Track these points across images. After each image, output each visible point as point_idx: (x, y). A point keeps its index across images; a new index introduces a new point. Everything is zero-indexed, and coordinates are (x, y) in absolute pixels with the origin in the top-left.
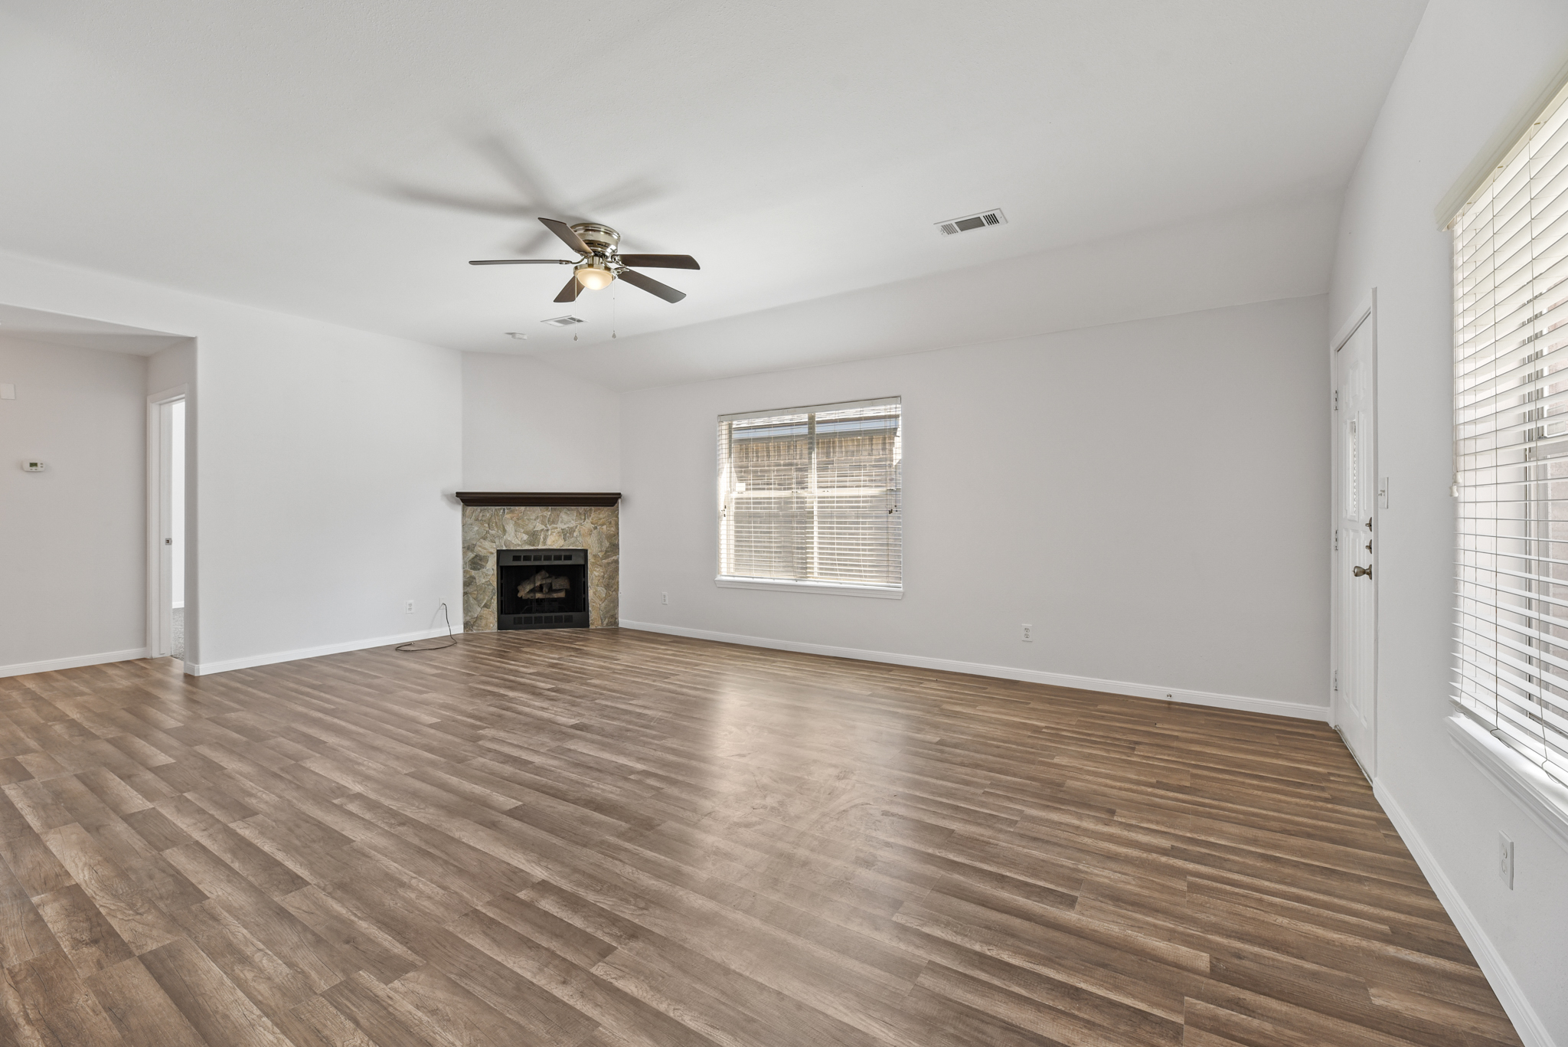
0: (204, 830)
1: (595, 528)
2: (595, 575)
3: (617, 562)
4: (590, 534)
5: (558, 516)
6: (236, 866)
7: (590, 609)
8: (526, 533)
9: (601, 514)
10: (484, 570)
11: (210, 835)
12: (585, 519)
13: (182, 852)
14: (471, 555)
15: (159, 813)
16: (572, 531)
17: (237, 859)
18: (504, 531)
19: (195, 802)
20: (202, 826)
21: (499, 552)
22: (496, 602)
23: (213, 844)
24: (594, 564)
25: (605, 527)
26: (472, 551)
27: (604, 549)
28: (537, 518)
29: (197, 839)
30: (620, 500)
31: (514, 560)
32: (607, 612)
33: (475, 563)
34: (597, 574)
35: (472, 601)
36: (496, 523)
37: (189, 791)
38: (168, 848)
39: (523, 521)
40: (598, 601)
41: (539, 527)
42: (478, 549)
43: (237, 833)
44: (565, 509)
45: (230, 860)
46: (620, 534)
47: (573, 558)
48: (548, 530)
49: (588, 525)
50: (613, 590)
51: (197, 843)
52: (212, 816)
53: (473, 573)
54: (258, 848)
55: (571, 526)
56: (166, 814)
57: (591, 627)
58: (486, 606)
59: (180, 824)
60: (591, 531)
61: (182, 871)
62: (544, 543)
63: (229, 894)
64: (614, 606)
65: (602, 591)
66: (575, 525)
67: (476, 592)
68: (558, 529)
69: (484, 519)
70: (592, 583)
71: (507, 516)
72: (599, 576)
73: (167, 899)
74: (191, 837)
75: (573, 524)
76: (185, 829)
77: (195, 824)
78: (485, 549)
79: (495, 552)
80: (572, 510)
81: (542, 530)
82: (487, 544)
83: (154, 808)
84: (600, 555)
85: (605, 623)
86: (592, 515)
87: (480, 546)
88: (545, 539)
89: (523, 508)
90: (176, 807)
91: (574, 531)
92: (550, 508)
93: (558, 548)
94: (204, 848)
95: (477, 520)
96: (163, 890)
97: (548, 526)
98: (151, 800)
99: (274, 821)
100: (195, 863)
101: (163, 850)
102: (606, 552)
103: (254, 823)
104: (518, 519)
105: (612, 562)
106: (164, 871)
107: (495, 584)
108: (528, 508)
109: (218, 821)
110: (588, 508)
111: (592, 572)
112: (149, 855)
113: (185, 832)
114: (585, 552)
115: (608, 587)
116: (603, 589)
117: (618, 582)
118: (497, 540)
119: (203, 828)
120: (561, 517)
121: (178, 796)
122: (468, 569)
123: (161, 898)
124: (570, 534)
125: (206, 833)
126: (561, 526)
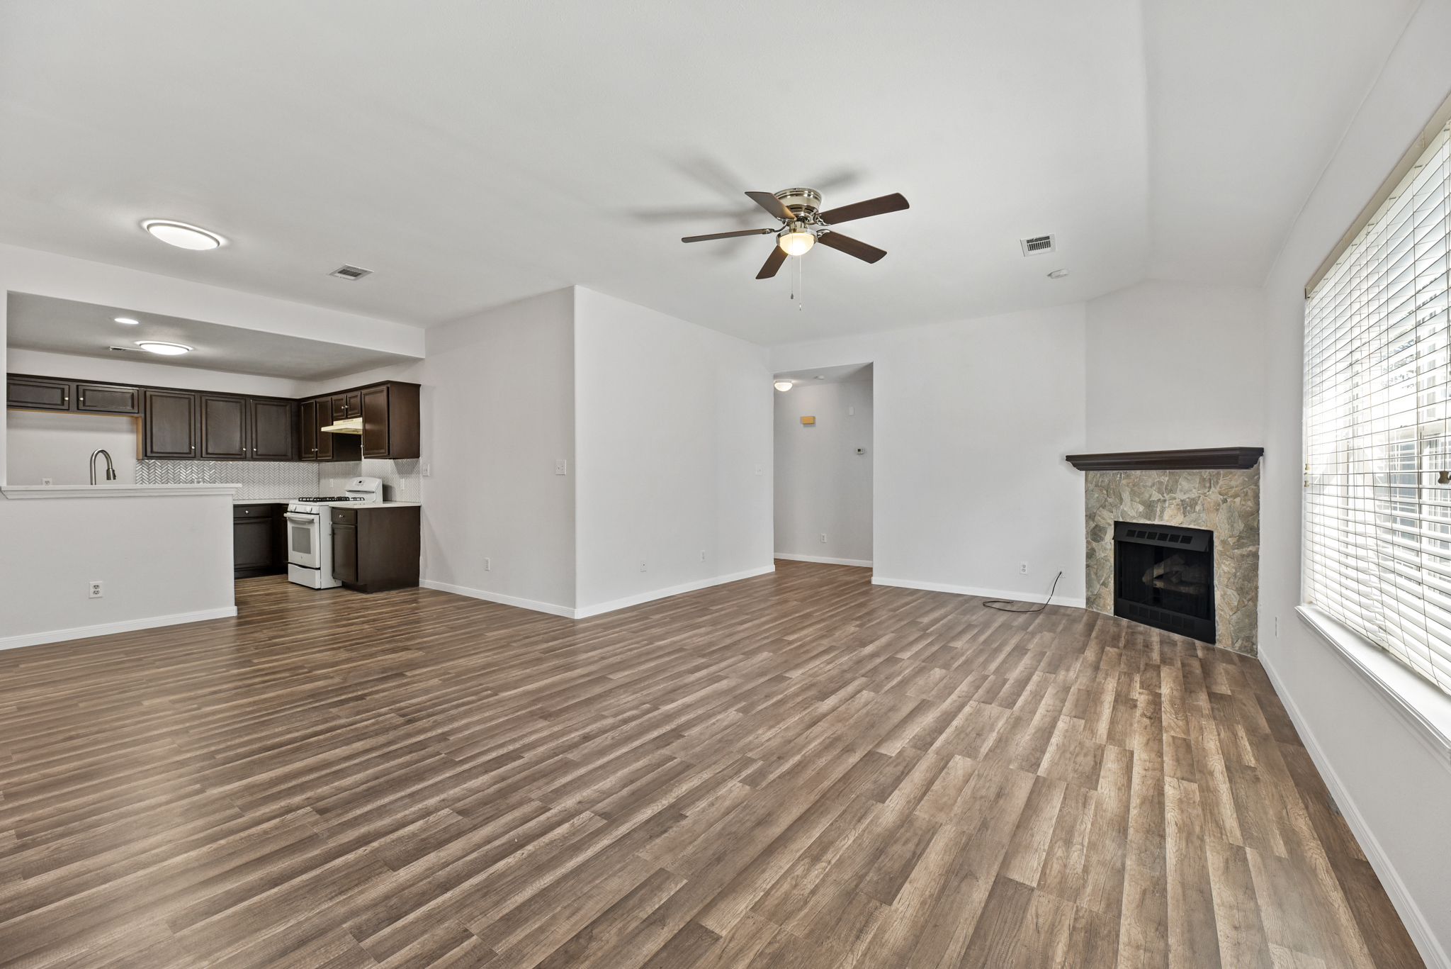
1: (1225, 501)
2: (1223, 569)
3: (1255, 556)
4: (1217, 510)
5: (1177, 482)
7: (1217, 618)
8: (1142, 503)
9: (1235, 478)
10: (1103, 543)
12: (1210, 487)
14: (1092, 525)
16: (1193, 503)
18: (1121, 500)
21: (1117, 524)
22: (1113, 582)
24: (1222, 554)
25: (1238, 500)
26: (1093, 520)
27: (1236, 533)
28: (1153, 485)
30: (1261, 459)
31: (1127, 535)
32: (1240, 630)
33: (1095, 534)
34: (1226, 569)
35: (1093, 576)
36: (1114, 489)
39: (1139, 488)
40: (1227, 609)
41: (1156, 496)
42: (1097, 518)
44: (1185, 473)
46: (1261, 512)
47: (1193, 541)
48: (1165, 501)
49: (1214, 495)
50: (1249, 597)
53: (1094, 544)
55: (1193, 496)
57: (1218, 645)
58: (1104, 584)
60: (1219, 505)
62: (1161, 517)
64: (1251, 624)
65: (1234, 598)
66: (1197, 495)
67: (1096, 567)
68: (1177, 500)
69: (1103, 485)
70: (1219, 581)
71: (1124, 482)
72: (1229, 573)
75: (1194, 494)
78: (1104, 519)
79: (1112, 523)
80: (1194, 474)
81: (1159, 500)
82: (1105, 513)
84: (1231, 541)
85: (1237, 645)
86: (1221, 482)
87: (1100, 516)
88: (1162, 512)
89: (1138, 472)
91: (1196, 504)
92: (1168, 471)
93: (1177, 525)
95: (1097, 486)
97: (1165, 495)
102: (1240, 537)
104: (1134, 486)
105: (1248, 556)
107: (1112, 560)
108: (1144, 472)
110: (1215, 471)
111: (1219, 564)
114: (1210, 534)
115: (1241, 591)
116: (1235, 593)
117: (1257, 588)
118: (1114, 510)
120: (1181, 484)
122: (1089, 539)
124: (1191, 506)
126: (1180, 496)
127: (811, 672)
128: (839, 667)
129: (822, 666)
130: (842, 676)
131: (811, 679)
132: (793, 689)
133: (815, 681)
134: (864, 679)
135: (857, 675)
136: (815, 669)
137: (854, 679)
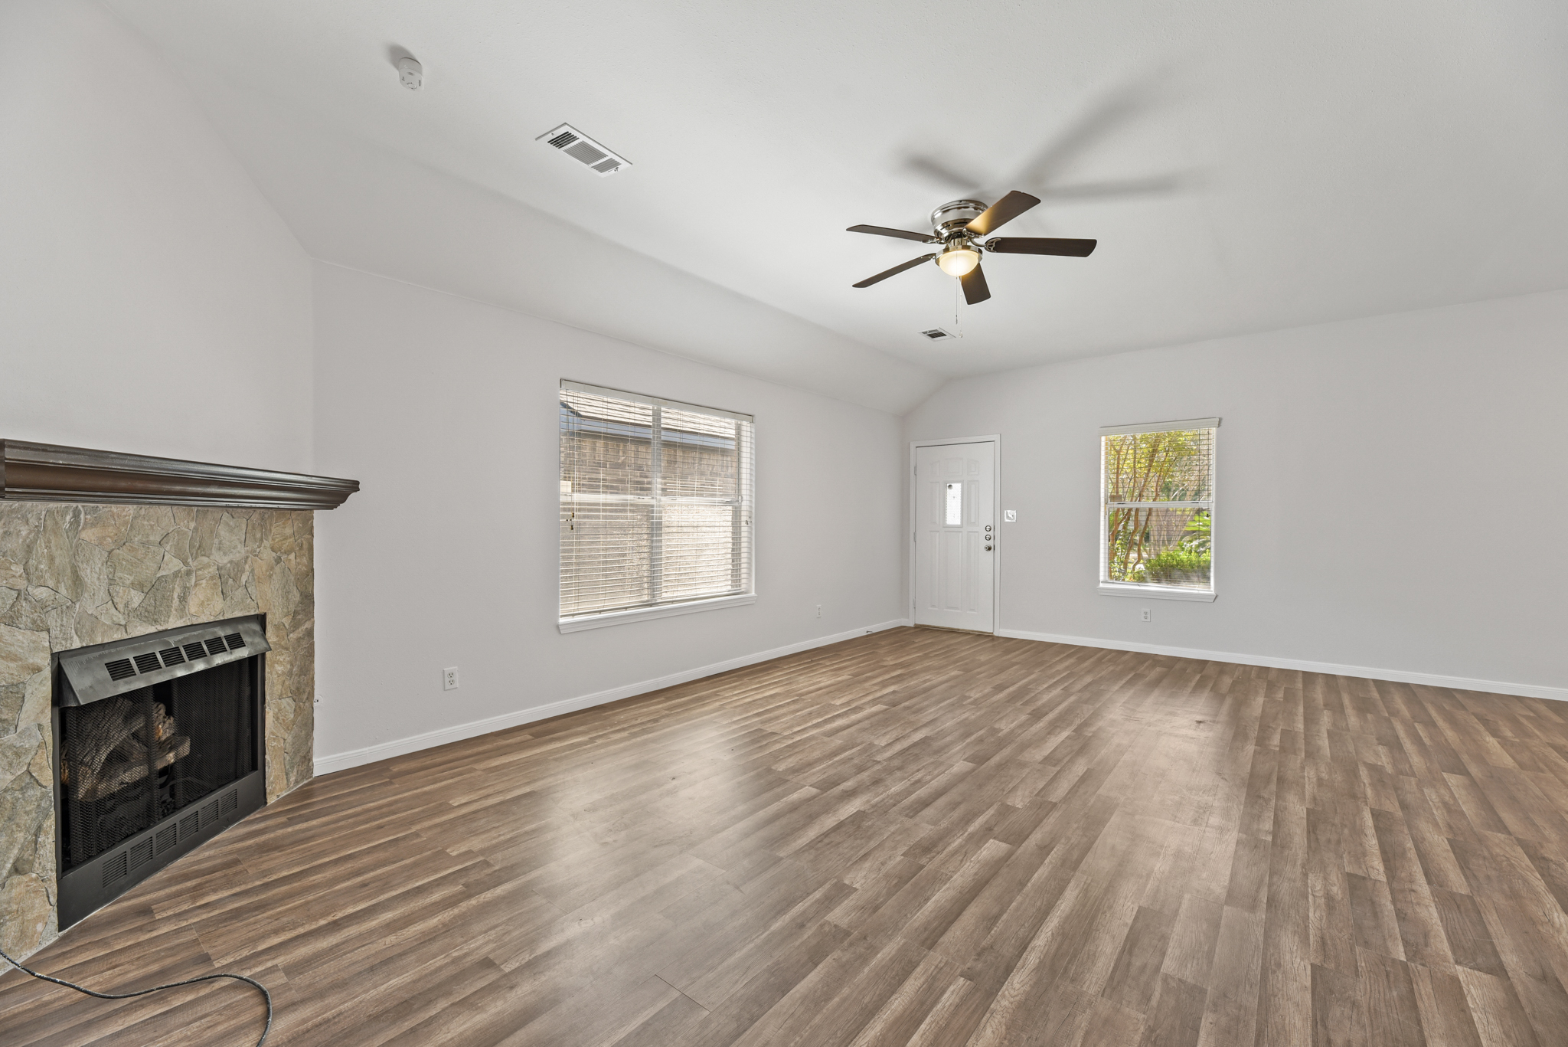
0: (1414, 891)
1: (277, 561)
2: (276, 671)
3: (310, 637)
4: (270, 576)
5: (209, 531)
6: (1410, 845)
8: (139, 586)
9: (287, 526)
11: (1412, 882)
12: (259, 541)
13: (1449, 883)
15: (1454, 952)
16: (234, 571)
17: (1404, 849)
19: (1399, 935)
20: (1412, 897)
23: (1416, 872)
24: (275, 646)
25: (292, 556)
27: (292, 608)
28: (162, 539)
29: (1427, 886)
30: (352, 493)
34: (280, 669)
37: (1394, 961)
38: (1461, 895)
39: (132, 550)
40: (281, 732)
41: (168, 565)
43: (1386, 868)
45: (1411, 851)
48: (189, 573)
50: (304, 698)
51: (1429, 882)
52: (1394, 901)
54: (1380, 847)
56: (1445, 941)
59: (1436, 914)
60: (270, 568)
61: (1458, 867)
62: (182, 610)
63: (1430, 832)
66: (239, 555)
70: (272, 693)
72: (282, 674)
73: (1480, 855)
74: (1432, 893)
75: (235, 554)
76: (1433, 905)
77: (1418, 904)
79: (45, 660)
81: (176, 572)
83: (1457, 962)
84: (286, 622)
88: (181, 598)
89: (128, 509)
90: (1426, 945)
91: (243, 571)
93: (211, 619)
94: (1427, 874)
96: (1481, 862)
97: (186, 560)
98: (1455, 980)
99: (1342, 857)
100: (1442, 866)
101: (1468, 896)
102: (295, 613)
103: (1360, 868)
104: (118, 545)
105: (304, 637)
106: (1474, 876)
109: (1392, 892)
111: (272, 666)
112: (1483, 899)
113: (1434, 901)
114: (260, 618)
115: (297, 695)
116: (291, 703)
117: (313, 680)
119: (1413, 893)
120: (216, 536)
121: (1414, 962)
123: (1484, 858)
124: (234, 576)
125: (1414, 887)
126: (213, 559)
127: (942, 768)
128: (906, 775)
129: (928, 778)
130: (903, 762)
131: (940, 760)
132: (958, 748)
133: (936, 757)
134: (879, 758)
135: (885, 763)
136: (936, 772)
137: (890, 758)
